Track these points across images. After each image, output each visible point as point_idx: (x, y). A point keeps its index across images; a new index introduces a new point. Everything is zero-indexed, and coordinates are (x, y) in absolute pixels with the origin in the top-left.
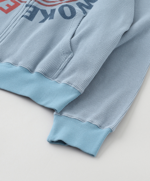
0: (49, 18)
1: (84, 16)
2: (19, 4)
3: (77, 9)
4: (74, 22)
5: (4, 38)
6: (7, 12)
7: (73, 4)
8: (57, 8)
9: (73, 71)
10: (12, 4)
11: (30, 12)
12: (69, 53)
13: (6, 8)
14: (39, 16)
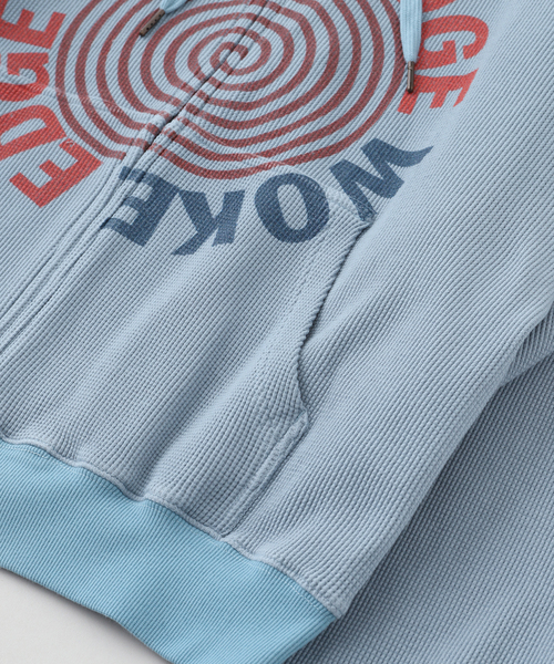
0: (213, 236)
1: (364, 230)
2: (97, 163)
3: (335, 195)
4: (319, 254)
5: (25, 326)
6: (42, 197)
7: (320, 173)
8: (251, 186)
9: (303, 505)
10: (65, 161)
11: (137, 204)
12: (290, 414)
13: (41, 179)
14: (176, 223)
